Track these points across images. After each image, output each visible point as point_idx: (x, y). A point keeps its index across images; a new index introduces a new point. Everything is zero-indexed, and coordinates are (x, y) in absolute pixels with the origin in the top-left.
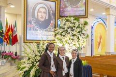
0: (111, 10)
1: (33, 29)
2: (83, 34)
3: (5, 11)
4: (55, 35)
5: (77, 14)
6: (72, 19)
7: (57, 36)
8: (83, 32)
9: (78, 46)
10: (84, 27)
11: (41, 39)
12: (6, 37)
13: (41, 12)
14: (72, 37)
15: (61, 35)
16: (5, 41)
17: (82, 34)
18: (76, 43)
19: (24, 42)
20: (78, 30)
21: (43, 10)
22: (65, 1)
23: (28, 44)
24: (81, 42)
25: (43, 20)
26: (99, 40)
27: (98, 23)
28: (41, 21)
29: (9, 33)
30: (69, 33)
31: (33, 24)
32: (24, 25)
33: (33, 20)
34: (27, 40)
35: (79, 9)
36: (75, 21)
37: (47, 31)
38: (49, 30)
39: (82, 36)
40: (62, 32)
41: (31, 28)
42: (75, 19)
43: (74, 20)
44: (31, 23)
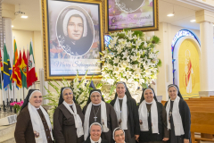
0: (206, 13)
1: (62, 56)
2: (152, 59)
3: (12, 26)
4: (102, 64)
5: (139, 24)
6: (130, 33)
7: (104, 67)
8: (151, 56)
9: (142, 81)
10: (152, 46)
11: (75, 73)
12: (16, 73)
13: (73, 24)
14: (130, 67)
15: (111, 63)
16: (14, 80)
17: (149, 61)
18: (139, 76)
19: (47, 80)
20: (142, 52)
21: (76, 21)
22: (116, 2)
23: (53, 83)
24: (148, 74)
25: (77, 38)
26: (186, 71)
27: (183, 39)
28: (74, 40)
29: (21, 67)
30: (125, 59)
31: (61, 47)
32: (45, 49)
33: (60, 39)
34: (50, 75)
35: (143, 15)
36: (135, 37)
37: (86, 57)
38: (89, 55)
39: (149, 63)
40: (113, 59)
41: (57, 54)
42: (136, 33)
43: (133, 35)
44: (56, 45)
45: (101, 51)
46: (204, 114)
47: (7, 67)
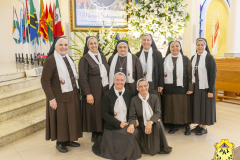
1: (88, 6)
2: (180, 13)
4: (128, 17)
7: (130, 19)
8: (179, 10)
9: (169, 35)
11: (101, 24)
12: (42, 26)
14: (158, 19)
15: (138, 15)
17: (177, 14)
18: (166, 29)
19: (72, 31)
24: (175, 27)
26: (213, 33)
29: (47, 21)
30: (153, 11)
32: (71, 2)
34: (76, 26)
37: (112, 9)
39: (177, 16)
40: (140, 11)
41: (83, 4)
45: (128, 2)
46: (229, 72)
47: (33, 20)
